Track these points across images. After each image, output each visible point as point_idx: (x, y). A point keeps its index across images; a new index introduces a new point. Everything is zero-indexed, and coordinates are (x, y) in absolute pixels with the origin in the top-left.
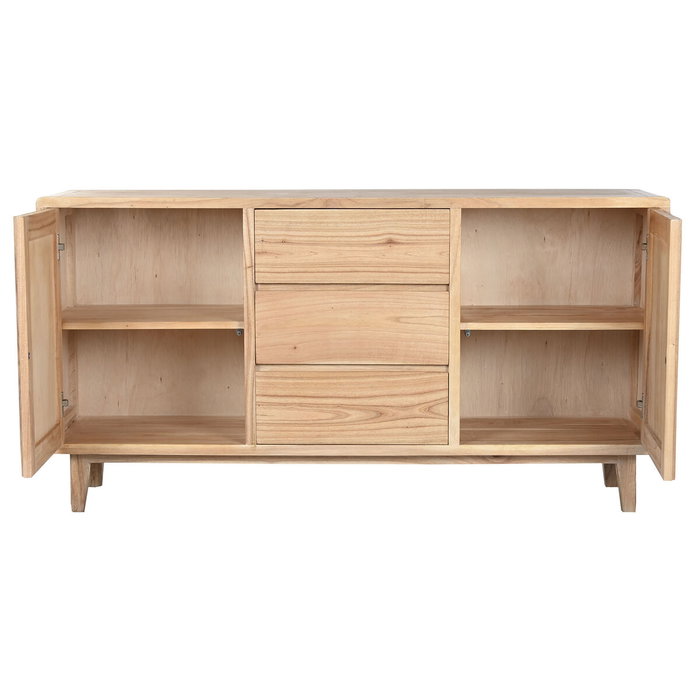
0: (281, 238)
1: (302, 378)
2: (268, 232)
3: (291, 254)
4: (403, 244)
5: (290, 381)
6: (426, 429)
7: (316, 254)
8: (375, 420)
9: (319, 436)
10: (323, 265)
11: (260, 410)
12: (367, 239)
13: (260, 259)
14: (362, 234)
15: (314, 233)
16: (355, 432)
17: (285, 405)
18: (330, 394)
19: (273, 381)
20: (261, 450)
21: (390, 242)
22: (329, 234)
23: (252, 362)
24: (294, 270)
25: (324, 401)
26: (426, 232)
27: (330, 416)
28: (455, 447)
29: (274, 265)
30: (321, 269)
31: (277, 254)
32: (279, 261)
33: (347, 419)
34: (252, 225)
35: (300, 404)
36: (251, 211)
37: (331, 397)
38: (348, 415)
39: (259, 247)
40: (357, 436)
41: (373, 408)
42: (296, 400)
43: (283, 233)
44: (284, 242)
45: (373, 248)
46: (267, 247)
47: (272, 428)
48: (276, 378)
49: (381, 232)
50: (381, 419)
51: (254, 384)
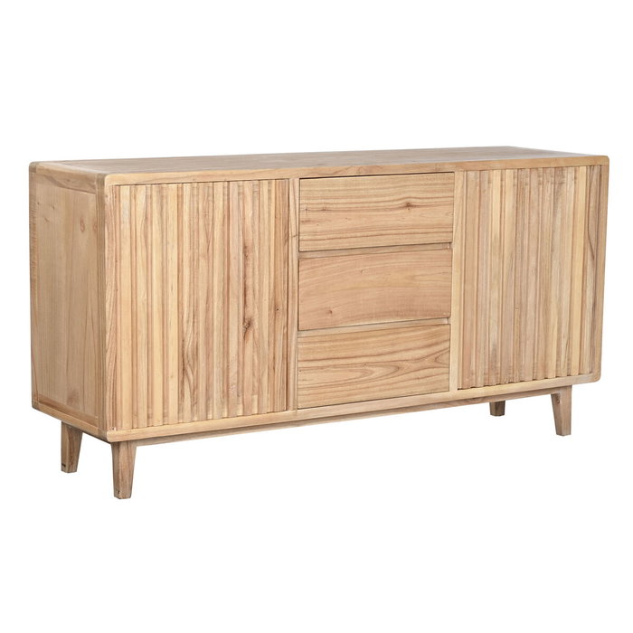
0: (323, 206)
1: (336, 341)
2: (311, 201)
3: (330, 221)
4: (415, 206)
5: (327, 344)
6: (433, 379)
7: (350, 219)
8: (395, 374)
9: (348, 395)
10: (356, 230)
11: (301, 376)
12: (390, 203)
13: (303, 228)
14: (387, 199)
15: (348, 200)
16: (378, 388)
17: (322, 368)
18: (359, 353)
19: (312, 346)
20: (301, 414)
21: (408, 205)
22: (362, 200)
23: (296, 329)
24: (331, 236)
25: (354, 361)
26: (437, 195)
27: (359, 374)
28: (453, 393)
29: (315, 233)
30: (353, 235)
31: (319, 222)
32: (319, 228)
33: (372, 376)
34: (297, 194)
35: (335, 366)
36: (297, 180)
37: (360, 357)
38: (372, 372)
39: (304, 216)
40: (380, 391)
41: (393, 364)
42: (330, 362)
43: (323, 201)
44: (324, 210)
45: (396, 212)
46: (311, 216)
47: (311, 391)
48: (315, 342)
49: (402, 196)
50: (399, 373)
51: (297, 350)
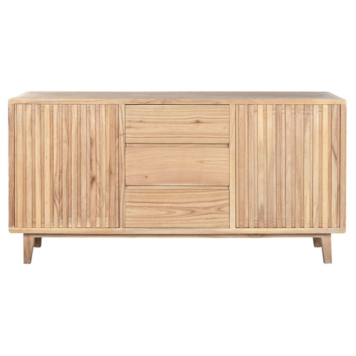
0: (140, 119)
1: (150, 193)
2: (132, 117)
3: (145, 128)
4: (202, 123)
5: (144, 194)
6: (217, 220)
7: (158, 128)
8: (190, 215)
9: (159, 224)
10: (162, 133)
11: (128, 210)
12: (185, 120)
13: (127, 131)
14: (182, 117)
15: (157, 117)
16: (179, 222)
17: (141, 207)
18: (166, 201)
19: (134, 194)
20: (127, 231)
21: (198, 122)
22: (165, 118)
23: (123, 184)
24: (146, 136)
25: (162, 205)
26: (217, 117)
27: (165, 213)
28: (233, 229)
29: (135, 134)
30: (160, 136)
31: (138, 128)
32: (138, 131)
33: (175, 215)
34: (124, 113)
35: (149, 207)
36: (123, 106)
37: (166, 203)
38: (175, 213)
39: (127, 124)
40: (181, 223)
41: (189, 209)
42: (146, 204)
43: (140, 117)
44: (141, 122)
45: (189, 125)
46: (132, 124)
47: (134, 219)
48: (136, 193)
49: (193, 116)
50: (193, 214)
51: (124, 196)
